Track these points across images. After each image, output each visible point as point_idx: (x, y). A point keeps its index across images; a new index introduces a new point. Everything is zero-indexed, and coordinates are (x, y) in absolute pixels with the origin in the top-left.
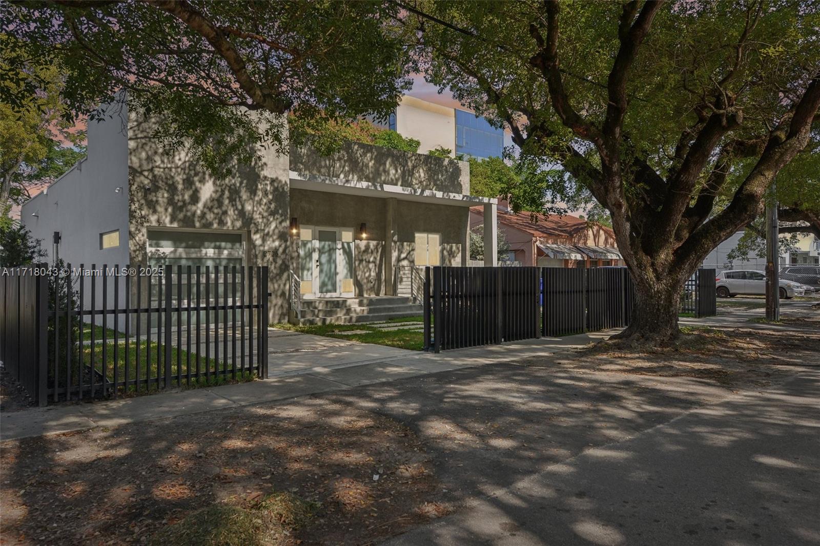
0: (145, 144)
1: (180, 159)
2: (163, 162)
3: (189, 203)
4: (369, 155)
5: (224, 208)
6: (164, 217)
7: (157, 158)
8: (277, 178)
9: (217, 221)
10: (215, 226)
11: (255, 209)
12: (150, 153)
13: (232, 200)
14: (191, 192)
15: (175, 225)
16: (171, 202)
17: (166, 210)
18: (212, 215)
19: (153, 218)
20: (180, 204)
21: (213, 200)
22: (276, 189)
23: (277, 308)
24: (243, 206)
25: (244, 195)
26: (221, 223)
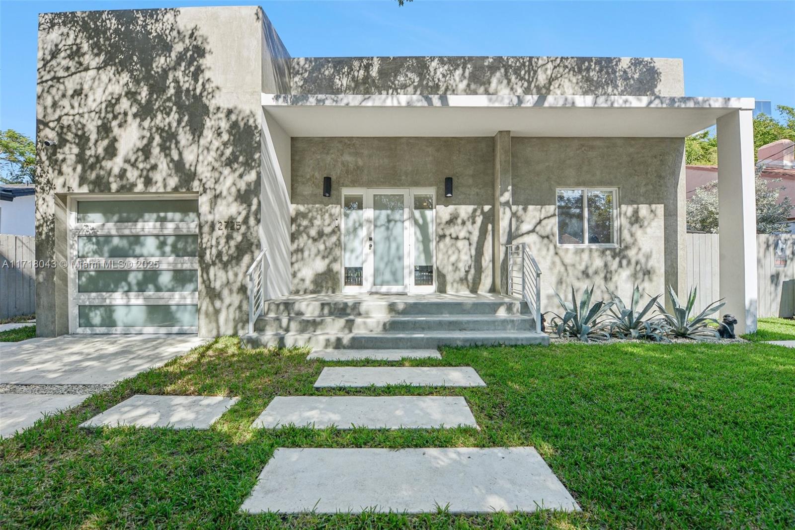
0: (52, 86)
1: (94, 100)
2: (73, 107)
3: (103, 158)
4: (459, 72)
5: (153, 161)
6: (72, 181)
7: (65, 102)
8: (236, 108)
9: (142, 179)
10: (140, 187)
11: (201, 158)
12: (57, 98)
13: (164, 149)
14: (106, 142)
15: (85, 189)
16: (81, 158)
17: (74, 169)
18: (136, 173)
19: (58, 182)
20: (92, 160)
21: (138, 150)
22: (235, 125)
23: (232, 309)
24: (180, 154)
25: (184, 137)
26: (148, 182)
